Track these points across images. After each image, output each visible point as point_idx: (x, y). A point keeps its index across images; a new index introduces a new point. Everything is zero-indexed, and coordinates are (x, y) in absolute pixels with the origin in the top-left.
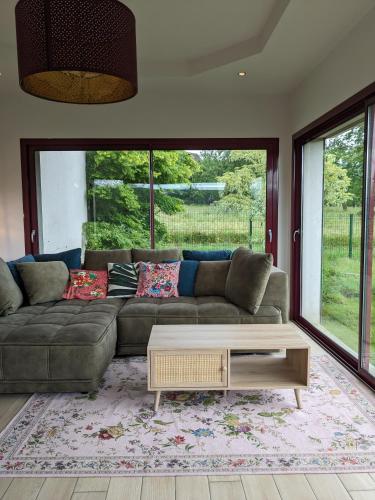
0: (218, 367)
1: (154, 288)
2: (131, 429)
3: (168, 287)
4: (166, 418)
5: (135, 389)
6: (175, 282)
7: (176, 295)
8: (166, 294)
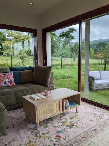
0: (59, 106)
1: (5, 83)
2: (37, 141)
3: (11, 82)
4: (45, 131)
5: (20, 124)
6: (13, 79)
7: (15, 84)
8: (10, 85)
